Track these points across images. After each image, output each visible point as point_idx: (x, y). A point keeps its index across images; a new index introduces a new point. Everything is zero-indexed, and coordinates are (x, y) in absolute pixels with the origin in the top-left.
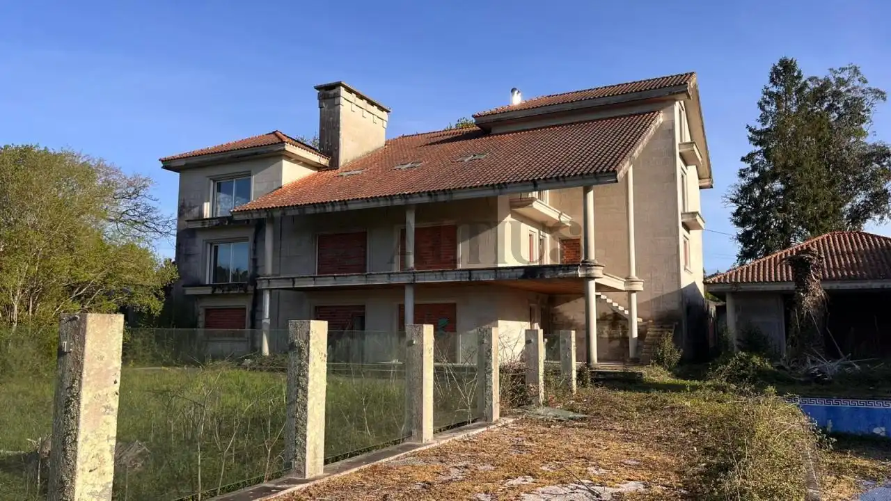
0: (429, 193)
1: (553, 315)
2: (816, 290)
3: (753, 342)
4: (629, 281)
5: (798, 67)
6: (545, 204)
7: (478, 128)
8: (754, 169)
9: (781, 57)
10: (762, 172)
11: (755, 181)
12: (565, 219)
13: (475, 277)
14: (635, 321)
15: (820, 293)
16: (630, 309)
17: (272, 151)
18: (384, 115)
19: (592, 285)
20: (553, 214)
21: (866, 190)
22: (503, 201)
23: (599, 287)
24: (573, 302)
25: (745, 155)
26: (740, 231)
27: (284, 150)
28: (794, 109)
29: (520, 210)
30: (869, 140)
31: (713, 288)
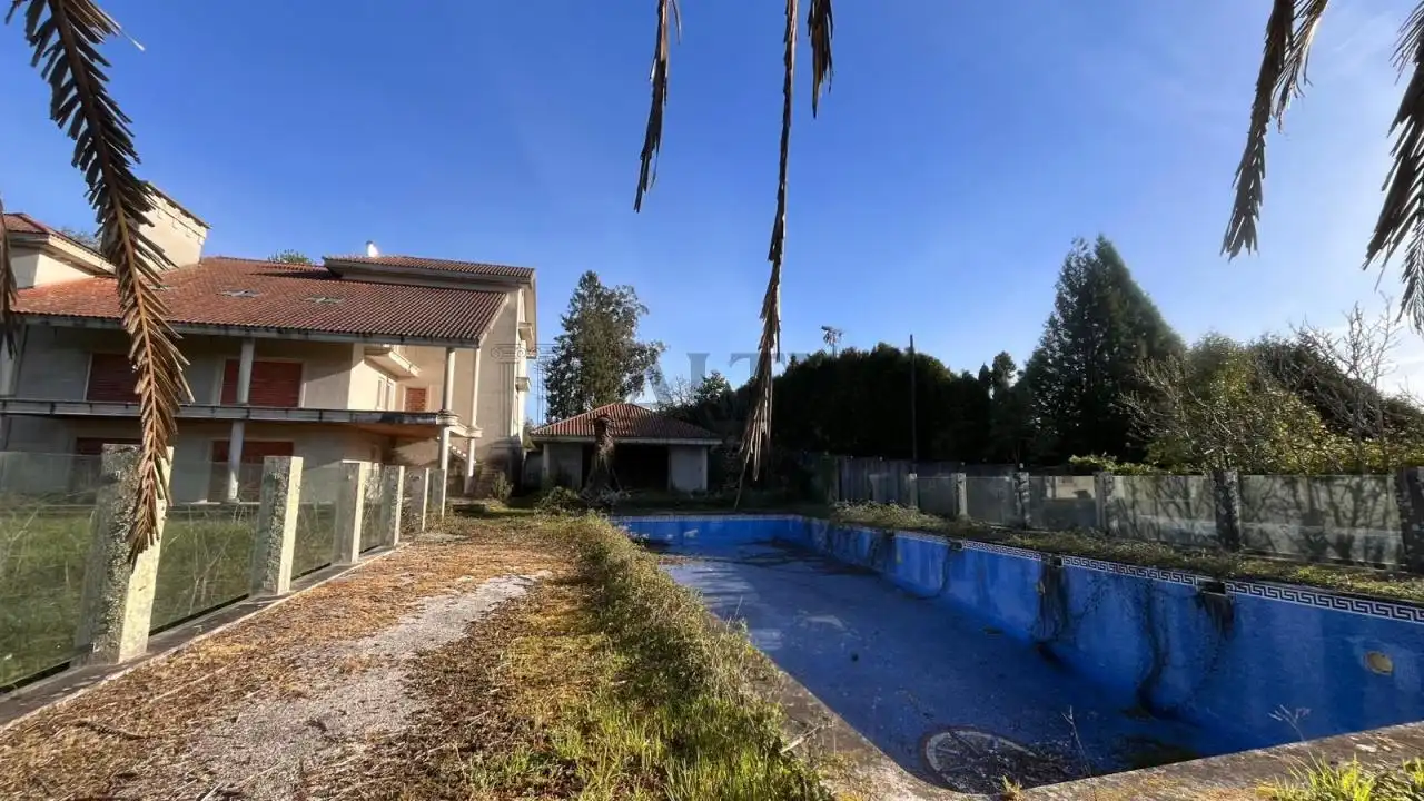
0: (279, 330)
1: (393, 456)
2: (609, 443)
3: (562, 480)
4: (470, 429)
5: (599, 280)
6: (397, 356)
7: (325, 269)
8: (563, 348)
9: (589, 269)
10: (568, 351)
11: (563, 357)
12: (415, 371)
13: (327, 418)
14: (472, 463)
15: (611, 445)
16: (468, 452)
17: (23, 240)
18: (202, 231)
19: (447, 431)
20: (405, 364)
21: (631, 373)
22: (358, 348)
23: (453, 434)
24: (413, 445)
25: (558, 336)
26: (549, 393)
27: (47, 243)
28: (593, 308)
29: (375, 358)
30: (636, 340)
31: (535, 439)
